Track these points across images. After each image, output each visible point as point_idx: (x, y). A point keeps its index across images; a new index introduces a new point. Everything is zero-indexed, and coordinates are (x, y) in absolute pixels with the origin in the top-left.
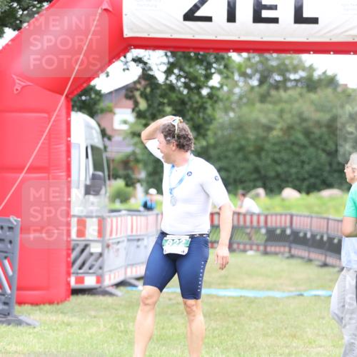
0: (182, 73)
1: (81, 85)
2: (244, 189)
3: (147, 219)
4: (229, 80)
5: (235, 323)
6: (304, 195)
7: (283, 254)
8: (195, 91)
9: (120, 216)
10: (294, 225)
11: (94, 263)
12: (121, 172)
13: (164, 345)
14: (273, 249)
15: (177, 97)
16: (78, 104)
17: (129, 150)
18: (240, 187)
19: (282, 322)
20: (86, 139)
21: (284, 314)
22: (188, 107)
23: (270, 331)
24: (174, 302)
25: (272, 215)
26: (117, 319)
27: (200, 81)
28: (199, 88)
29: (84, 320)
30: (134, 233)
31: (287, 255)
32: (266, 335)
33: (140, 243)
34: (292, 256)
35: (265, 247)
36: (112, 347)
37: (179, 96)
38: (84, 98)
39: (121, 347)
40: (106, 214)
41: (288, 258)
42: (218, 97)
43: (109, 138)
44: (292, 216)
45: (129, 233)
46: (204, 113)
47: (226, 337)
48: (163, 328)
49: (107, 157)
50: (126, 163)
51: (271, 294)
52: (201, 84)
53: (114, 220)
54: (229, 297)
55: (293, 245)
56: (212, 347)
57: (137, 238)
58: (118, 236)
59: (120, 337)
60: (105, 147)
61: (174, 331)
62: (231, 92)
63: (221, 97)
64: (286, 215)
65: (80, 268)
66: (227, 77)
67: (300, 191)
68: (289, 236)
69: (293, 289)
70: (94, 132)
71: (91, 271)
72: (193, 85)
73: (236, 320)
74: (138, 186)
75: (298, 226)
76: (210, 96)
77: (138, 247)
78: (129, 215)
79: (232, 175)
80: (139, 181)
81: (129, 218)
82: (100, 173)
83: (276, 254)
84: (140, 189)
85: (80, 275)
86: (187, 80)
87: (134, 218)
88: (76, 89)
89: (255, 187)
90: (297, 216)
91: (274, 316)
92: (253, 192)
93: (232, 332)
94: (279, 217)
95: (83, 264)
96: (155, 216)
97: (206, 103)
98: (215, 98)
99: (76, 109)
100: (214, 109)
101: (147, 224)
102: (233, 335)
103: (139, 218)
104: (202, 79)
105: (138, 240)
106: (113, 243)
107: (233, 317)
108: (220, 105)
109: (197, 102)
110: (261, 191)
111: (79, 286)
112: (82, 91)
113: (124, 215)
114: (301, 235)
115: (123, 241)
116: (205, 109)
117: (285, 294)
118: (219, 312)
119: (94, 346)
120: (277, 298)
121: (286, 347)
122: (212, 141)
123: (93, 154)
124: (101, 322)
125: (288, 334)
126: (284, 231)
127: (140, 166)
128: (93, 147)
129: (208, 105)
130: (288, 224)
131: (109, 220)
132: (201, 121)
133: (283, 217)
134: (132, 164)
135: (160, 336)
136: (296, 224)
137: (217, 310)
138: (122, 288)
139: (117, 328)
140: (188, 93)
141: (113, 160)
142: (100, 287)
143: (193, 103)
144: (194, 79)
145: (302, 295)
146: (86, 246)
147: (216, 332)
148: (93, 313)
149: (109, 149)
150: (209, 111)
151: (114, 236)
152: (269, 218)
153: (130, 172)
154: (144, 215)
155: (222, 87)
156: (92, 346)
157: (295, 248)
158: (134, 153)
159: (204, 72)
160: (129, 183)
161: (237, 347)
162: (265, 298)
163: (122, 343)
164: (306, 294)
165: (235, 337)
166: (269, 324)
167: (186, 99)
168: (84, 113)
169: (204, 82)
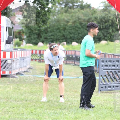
0: (39, 3)
1: (5, 6)
2: (59, 42)
3: (27, 52)
4: (55, 6)
5: (56, 87)
6: (79, 44)
7: (72, 64)
8: (43, 9)
9: (18, 51)
10: (76, 55)
11: (9, 67)
12: (18, 36)
13: (32, 94)
14: (69, 62)
15: (37, 11)
16: (4, 13)
17: (20, 29)
18: (58, 41)
19: (72, 87)
20: (6, 25)
21: (72, 84)
22: (40, 14)
23: (67, 90)
24: (35, 80)
25: (68, 51)
26: (16, 85)
27: (45, 6)
28: (44, 8)
29: (5, 86)
30: (22, 57)
31: (73, 64)
32: (67, 91)
33: (24, 60)
34: (75, 65)
35: (66, 62)
36: (15, 95)
37: (38, 11)
38: (6, 11)
39: (18, 95)
40: (13, 50)
41: (74, 65)
42: (51, 11)
43: (14, 25)
44: (75, 51)
45: (21, 57)
46: (46, 16)
47: (53, 92)
48: (32, 89)
49: (13, 31)
50: (19, 33)
51: (68, 77)
52: (45, 7)
53: (16, 52)
54: (54, 78)
55: (76, 61)
56: (48, 95)
57: (23, 58)
58: (17, 58)
59: (17, 91)
60: (13, 28)
61: (36, 90)
62: (55, 9)
63: (52, 11)
64: (73, 51)
65: (4, 68)
66: (54, 4)
67: (78, 43)
68: (74, 58)
69: (75, 76)
70: (9, 22)
71: (7, 69)
72: (42, 7)
73: (56, 86)
74: (24, 41)
75: (77, 55)
76: (48, 11)
77: (24, 61)
78: (20, 51)
79: (55, 37)
80: (24, 39)
81: (21, 51)
82: (11, 36)
83: (70, 64)
84: (24, 42)
85: (4, 71)
86: (40, 5)
87: (22, 51)
88: (3, 8)
89: (63, 41)
90: (77, 51)
91: (69, 85)
92: (62, 43)
93: (55, 90)
94: (71, 52)
95: (5, 67)
96: (29, 51)
97: (47, 13)
98: (50, 12)
99: (3, 15)
100: (49, 15)
101: (27, 54)
102: (55, 91)
103: (24, 51)
104: (46, 5)
105: (24, 59)
106: (15, 60)
107: (55, 85)
108: (52, 14)
109: (44, 13)
110: (65, 43)
111: (4, 74)
112: (5, 9)
113: (19, 51)
114: (78, 58)
115: (19, 59)
116: (46, 15)
117: (73, 78)
118: (51, 83)
119: (9, 95)
120: (70, 79)
121: (73, 95)
122: (49, 26)
123: (8, 30)
124: (11, 86)
125: (74, 91)
126: (72, 56)
127: (24, 34)
128: (8, 28)
129: (47, 14)
130: (74, 54)
131: (14, 52)
132: (45, 19)
133: (72, 52)
134: (21, 33)
135: (31, 91)
136: (77, 54)
137: (50, 83)
138: (18, 75)
139: (16, 88)
140: (41, 10)
141: (15, 32)
142: (11, 75)
143: (42, 13)
144: (43, 5)
145: (78, 78)
146: (6, 61)
147: (50, 90)
148: (8, 83)
149: (14, 28)
150: (48, 16)
151: (15, 58)
152: (68, 52)
153: (21, 36)
154: (25, 51)
155: (52, 8)
156: (8, 94)
157: (76, 62)
158: (22, 30)
159: (46, 3)
160: (21, 40)
161: (57, 95)
162: (66, 79)
163: (18, 93)
164: (80, 77)
165: (56, 92)
166: (67, 87)
167: (40, 12)
168: (5, 16)
169: (46, 6)
